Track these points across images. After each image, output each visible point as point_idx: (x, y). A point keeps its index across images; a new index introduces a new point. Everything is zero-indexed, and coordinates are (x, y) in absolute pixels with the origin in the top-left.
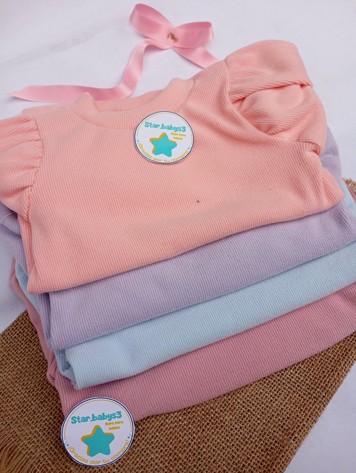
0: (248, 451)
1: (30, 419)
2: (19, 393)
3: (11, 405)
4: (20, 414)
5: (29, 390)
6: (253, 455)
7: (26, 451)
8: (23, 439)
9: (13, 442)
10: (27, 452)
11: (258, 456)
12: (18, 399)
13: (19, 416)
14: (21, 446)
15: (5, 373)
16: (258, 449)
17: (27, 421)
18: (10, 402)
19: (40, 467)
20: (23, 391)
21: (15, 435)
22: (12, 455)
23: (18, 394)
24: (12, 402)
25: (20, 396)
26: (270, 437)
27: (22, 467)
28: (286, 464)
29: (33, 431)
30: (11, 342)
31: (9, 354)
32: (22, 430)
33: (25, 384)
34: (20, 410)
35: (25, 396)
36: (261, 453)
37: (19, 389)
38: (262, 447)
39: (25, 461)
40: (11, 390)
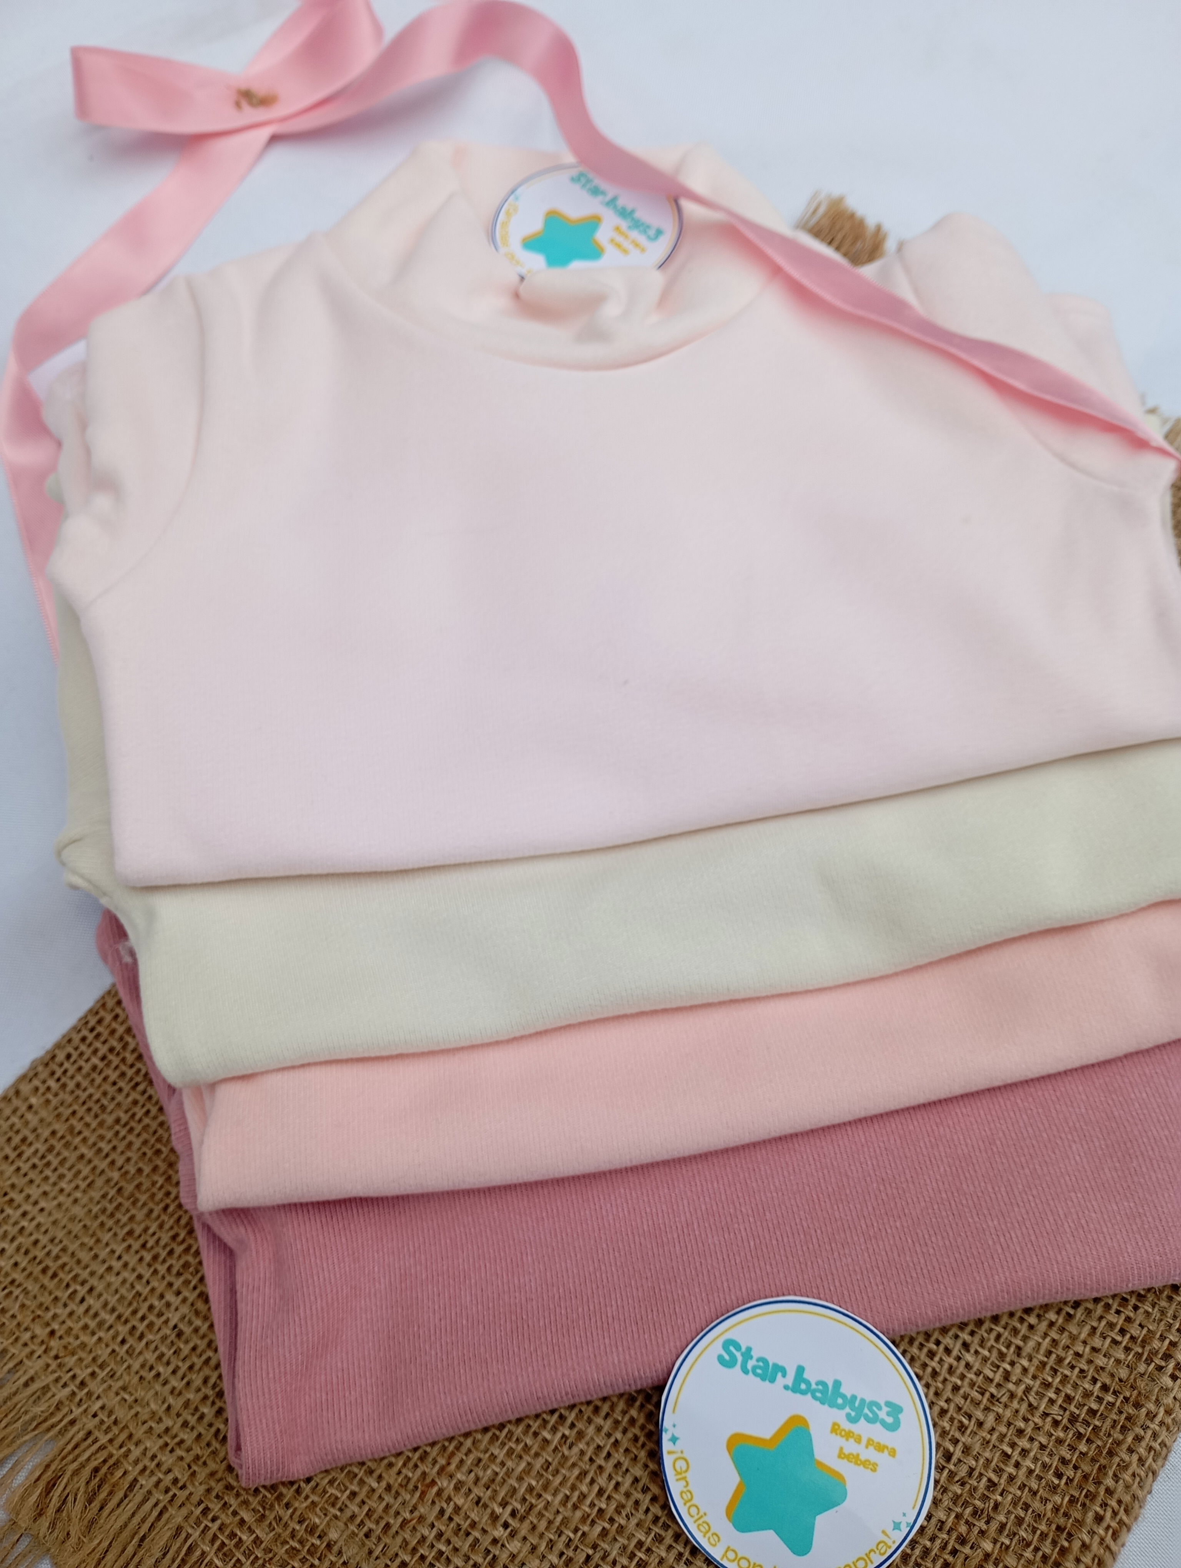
0: (1003, 1429)
1: (165, 1359)
2: (117, 1265)
3: (87, 1311)
4: (123, 1342)
5: (153, 1252)
6: (1023, 1443)
7: (154, 1479)
8: (139, 1433)
9: (102, 1448)
10: (159, 1481)
11: (1043, 1447)
12: (113, 1288)
13: (122, 1351)
14: (136, 1462)
15: (61, 1198)
16: (1037, 1420)
17: (151, 1368)
18: (83, 1300)
19: (210, 1534)
20: (133, 1261)
21: (109, 1422)
22: (103, 1495)
23: (110, 1269)
24: (90, 1301)
25: (120, 1278)
26: (1082, 1371)
27: (143, 1539)
28: (1154, 1466)
29: (177, 1403)
30: (78, 1085)
31: (71, 1129)
32: (136, 1401)
33: (137, 1233)
34: (123, 1330)
35: (140, 1277)
36: (1051, 1435)
37: (113, 1252)
38: (1055, 1410)
39: (155, 1513)
40: (85, 1256)
